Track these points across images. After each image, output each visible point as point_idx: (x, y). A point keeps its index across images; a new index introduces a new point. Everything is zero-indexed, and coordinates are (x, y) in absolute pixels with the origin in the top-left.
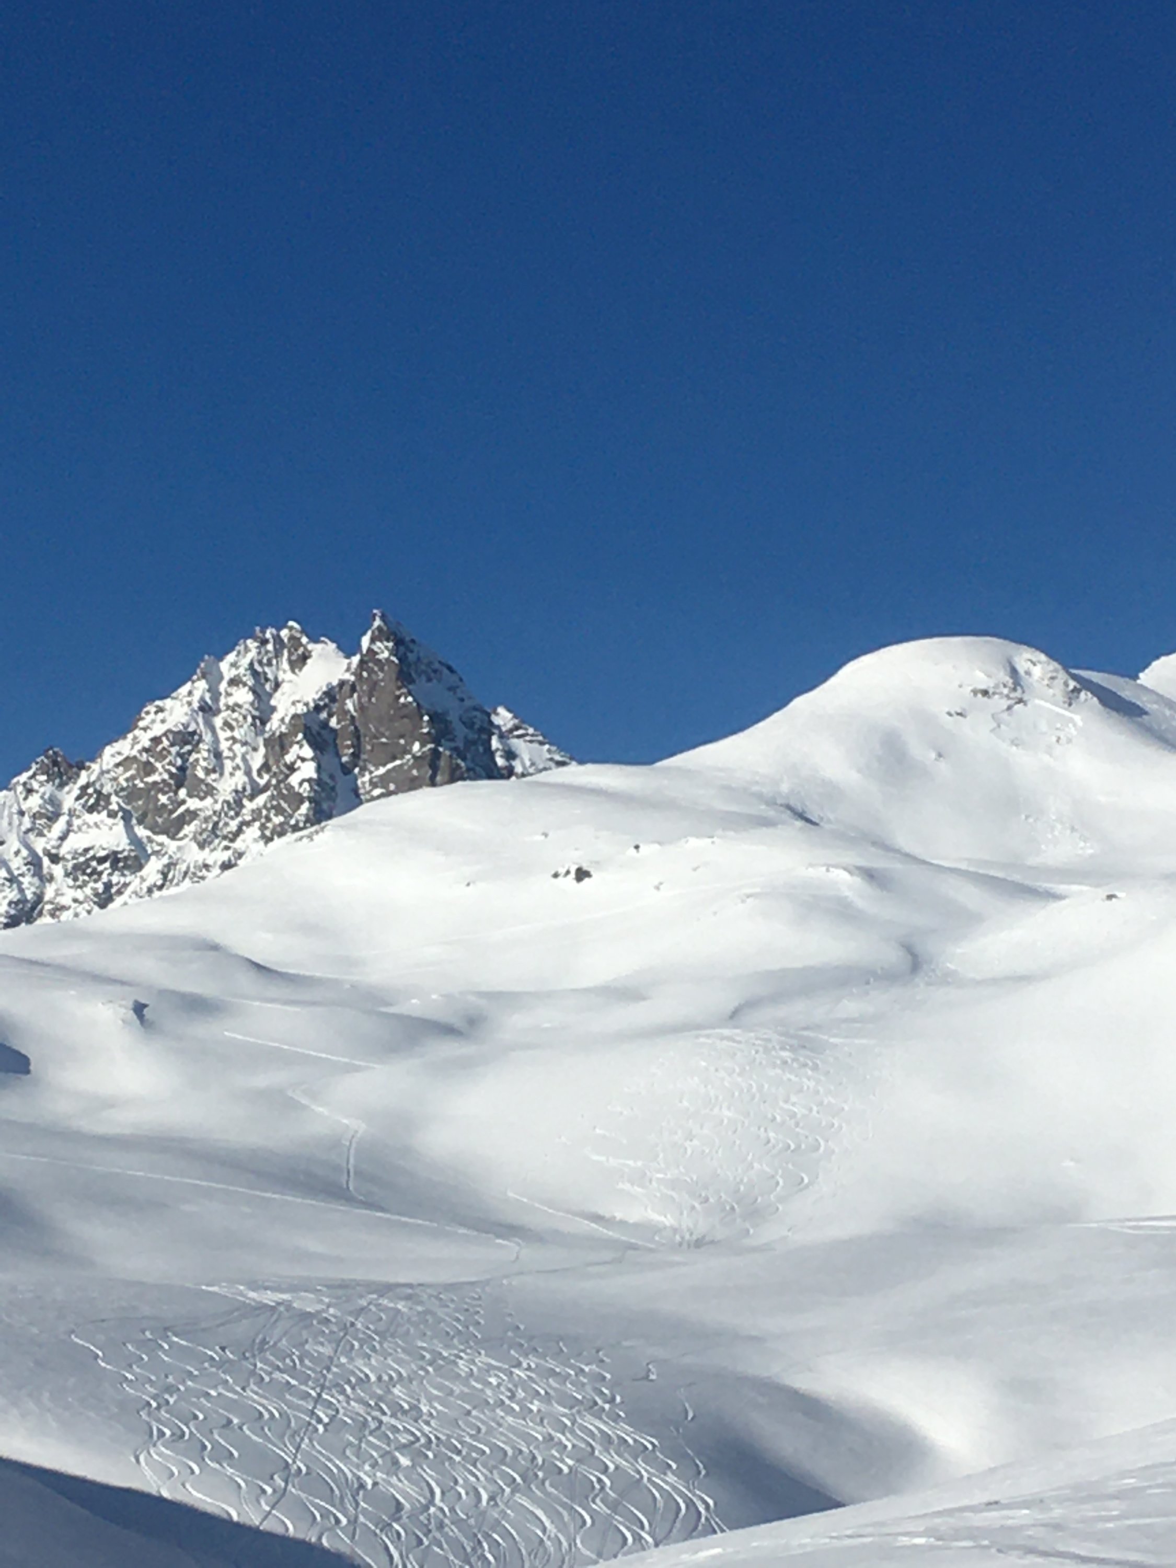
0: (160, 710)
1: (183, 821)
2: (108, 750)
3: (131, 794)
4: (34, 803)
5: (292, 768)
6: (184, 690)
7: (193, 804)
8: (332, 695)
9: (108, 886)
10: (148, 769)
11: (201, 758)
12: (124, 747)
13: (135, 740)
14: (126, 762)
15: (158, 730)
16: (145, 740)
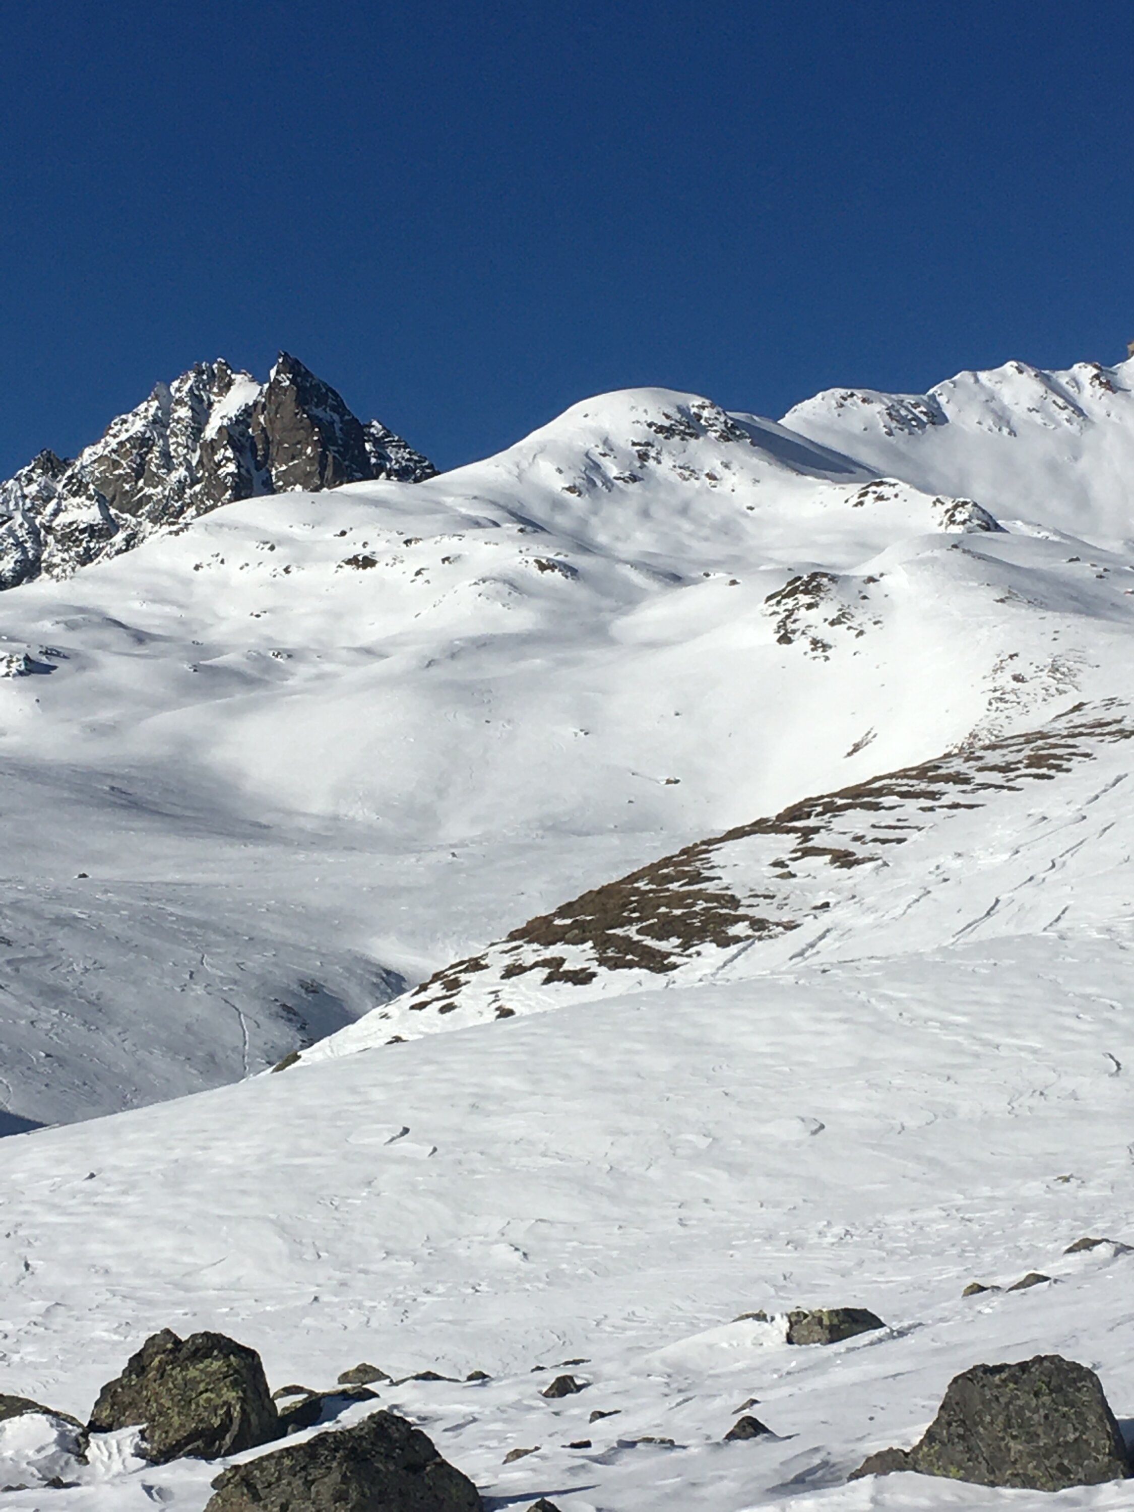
0: (125, 421)
1: (140, 504)
2: (88, 451)
3: (103, 482)
4: (33, 489)
5: (219, 465)
6: (143, 407)
7: (149, 491)
8: (248, 412)
9: (88, 549)
10: (116, 465)
11: (154, 456)
12: (99, 449)
13: (107, 444)
14: (101, 459)
15: (123, 437)
16: (114, 443)
